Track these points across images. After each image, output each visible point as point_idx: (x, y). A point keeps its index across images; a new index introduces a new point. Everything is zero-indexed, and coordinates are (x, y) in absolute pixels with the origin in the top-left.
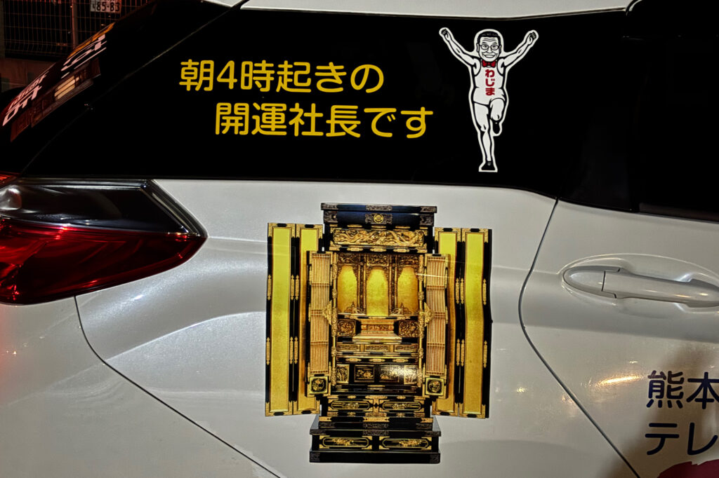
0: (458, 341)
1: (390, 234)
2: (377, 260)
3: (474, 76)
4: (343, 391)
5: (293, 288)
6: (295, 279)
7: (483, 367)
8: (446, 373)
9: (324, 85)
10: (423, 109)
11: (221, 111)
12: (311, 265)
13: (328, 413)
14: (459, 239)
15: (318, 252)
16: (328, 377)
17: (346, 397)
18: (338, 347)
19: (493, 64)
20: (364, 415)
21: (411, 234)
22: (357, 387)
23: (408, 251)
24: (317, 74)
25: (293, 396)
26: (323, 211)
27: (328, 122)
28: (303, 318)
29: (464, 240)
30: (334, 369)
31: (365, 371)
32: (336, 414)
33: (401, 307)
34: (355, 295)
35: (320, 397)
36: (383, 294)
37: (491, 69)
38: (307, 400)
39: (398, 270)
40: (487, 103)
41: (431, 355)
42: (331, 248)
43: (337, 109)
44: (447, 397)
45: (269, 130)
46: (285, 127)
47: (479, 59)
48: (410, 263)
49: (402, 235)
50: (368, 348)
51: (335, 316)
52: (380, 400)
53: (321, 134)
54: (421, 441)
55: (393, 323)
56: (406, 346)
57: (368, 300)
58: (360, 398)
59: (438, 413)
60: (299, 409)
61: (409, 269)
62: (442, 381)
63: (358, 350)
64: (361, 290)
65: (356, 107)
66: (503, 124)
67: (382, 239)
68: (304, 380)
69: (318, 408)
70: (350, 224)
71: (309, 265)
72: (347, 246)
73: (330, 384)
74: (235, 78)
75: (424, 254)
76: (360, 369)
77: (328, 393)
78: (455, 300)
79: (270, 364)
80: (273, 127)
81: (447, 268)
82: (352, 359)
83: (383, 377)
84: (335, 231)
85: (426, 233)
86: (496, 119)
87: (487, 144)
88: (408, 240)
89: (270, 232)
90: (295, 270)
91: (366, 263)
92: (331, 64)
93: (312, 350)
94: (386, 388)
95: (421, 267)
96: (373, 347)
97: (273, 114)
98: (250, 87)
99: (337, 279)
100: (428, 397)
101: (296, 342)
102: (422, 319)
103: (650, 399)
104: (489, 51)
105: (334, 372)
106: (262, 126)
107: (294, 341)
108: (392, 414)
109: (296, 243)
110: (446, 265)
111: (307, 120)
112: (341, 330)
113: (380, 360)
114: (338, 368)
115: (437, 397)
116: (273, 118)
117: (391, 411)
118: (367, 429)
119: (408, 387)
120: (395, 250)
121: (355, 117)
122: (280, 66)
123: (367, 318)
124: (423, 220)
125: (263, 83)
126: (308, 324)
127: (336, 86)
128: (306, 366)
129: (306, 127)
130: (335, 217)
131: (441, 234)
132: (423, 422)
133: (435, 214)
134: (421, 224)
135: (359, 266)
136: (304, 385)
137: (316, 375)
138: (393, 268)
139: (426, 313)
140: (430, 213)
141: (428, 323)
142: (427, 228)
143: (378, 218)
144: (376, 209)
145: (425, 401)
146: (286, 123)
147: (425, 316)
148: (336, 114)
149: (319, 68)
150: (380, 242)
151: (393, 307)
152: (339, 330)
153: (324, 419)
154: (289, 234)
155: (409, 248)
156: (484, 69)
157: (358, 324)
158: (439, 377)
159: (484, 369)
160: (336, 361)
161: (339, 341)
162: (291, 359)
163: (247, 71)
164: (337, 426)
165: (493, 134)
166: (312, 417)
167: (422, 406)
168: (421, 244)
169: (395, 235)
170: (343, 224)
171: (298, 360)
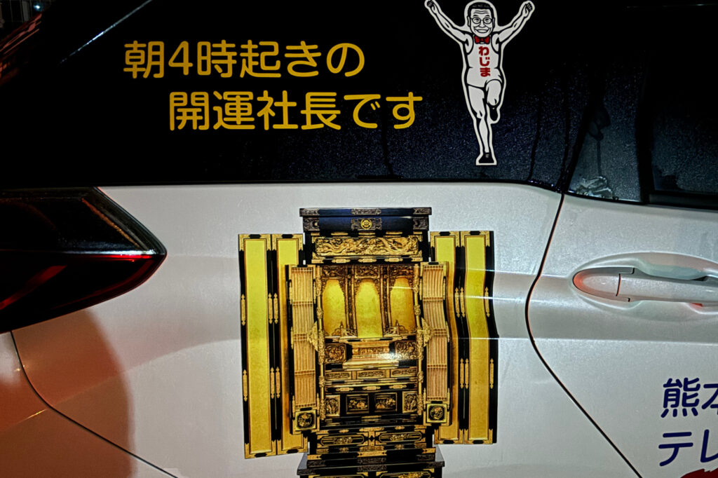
0: (462, 360)
1: (381, 241)
2: (366, 272)
3: (466, 54)
4: (334, 425)
5: (271, 309)
6: (273, 298)
7: (490, 388)
8: (449, 398)
9: (296, 68)
10: (411, 94)
11: (176, 102)
12: (291, 281)
13: (318, 450)
14: (458, 244)
15: (298, 266)
16: (316, 410)
17: (338, 432)
18: (326, 376)
19: (487, 40)
20: (358, 449)
21: (404, 240)
22: (350, 420)
23: (401, 260)
24: (287, 55)
25: (276, 435)
26: (302, 218)
27: (303, 112)
28: (285, 346)
29: (463, 244)
30: (322, 401)
31: (359, 402)
32: (326, 451)
33: (396, 326)
34: (344, 314)
35: (307, 434)
36: (375, 310)
37: (484, 46)
38: (293, 438)
39: (390, 282)
40: (483, 86)
41: (432, 379)
42: (313, 261)
43: (312, 97)
44: (451, 423)
45: (234, 123)
46: (252, 119)
47: (471, 34)
48: (404, 274)
49: (394, 242)
50: (361, 375)
51: (322, 340)
52: (375, 432)
53: (295, 127)
54: (422, 474)
55: (388, 345)
56: (404, 370)
57: (358, 320)
58: (354, 431)
59: (441, 442)
60: (284, 449)
61: (403, 279)
62: (445, 406)
63: (350, 378)
64: (350, 307)
65: (334, 94)
66: (501, 110)
67: (371, 247)
68: (288, 415)
69: (305, 445)
70: (334, 231)
71: (288, 281)
72: (332, 257)
73: (318, 419)
74: (190, 61)
75: (419, 263)
76: (353, 399)
77: (316, 428)
78: (456, 313)
79: (248, 400)
80: (239, 120)
81: (445, 277)
82: (343, 388)
83: (378, 407)
84: (317, 240)
85: (420, 239)
86: (493, 103)
87: (484, 132)
88: (401, 248)
89: (241, 245)
90: (273, 288)
91: (354, 275)
92: (303, 43)
93: (297, 382)
94: (382, 418)
95: (416, 277)
96: (366, 374)
97: (238, 104)
98: (208, 72)
99: (321, 296)
100: (430, 425)
101: (278, 374)
102: (421, 339)
103: (664, 409)
104: (482, 25)
105: (323, 405)
106: (226, 119)
107: (275, 372)
108: (390, 446)
109: (272, 257)
110: (444, 273)
111: (279, 110)
112: (329, 356)
113: (375, 388)
114: (328, 399)
115: (439, 424)
116: (238, 109)
117: (388, 444)
118: (362, 464)
119: (408, 416)
120: (386, 260)
121: (334, 106)
122: (243, 46)
123: (359, 341)
124: (416, 224)
125: (224, 67)
126: (290, 352)
127: (310, 69)
128: (291, 400)
129: (278, 119)
130: (316, 224)
131: (438, 239)
132: (424, 452)
133: (430, 216)
134: (415, 228)
135: (346, 280)
136: (288, 421)
137: (302, 410)
138: (385, 280)
139: (425, 331)
140: (424, 214)
141: (428, 343)
142: (421, 233)
143: (366, 224)
144: (362, 213)
145: (426, 430)
146: (254, 115)
147: (424, 335)
148: (312, 103)
149: (288, 48)
150: (369, 251)
151: (387, 327)
152: (327, 356)
153: (314, 457)
154: (263, 246)
155: (402, 256)
156: (477, 46)
157: (349, 348)
158: (441, 402)
159: (490, 390)
160: (325, 392)
161: (327, 369)
162: (273, 393)
163: (204, 53)
164: (328, 464)
165: (490, 121)
166: (299, 456)
167: (423, 436)
168: (416, 252)
169: (386, 243)
170: (326, 232)
171: (281, 394)
